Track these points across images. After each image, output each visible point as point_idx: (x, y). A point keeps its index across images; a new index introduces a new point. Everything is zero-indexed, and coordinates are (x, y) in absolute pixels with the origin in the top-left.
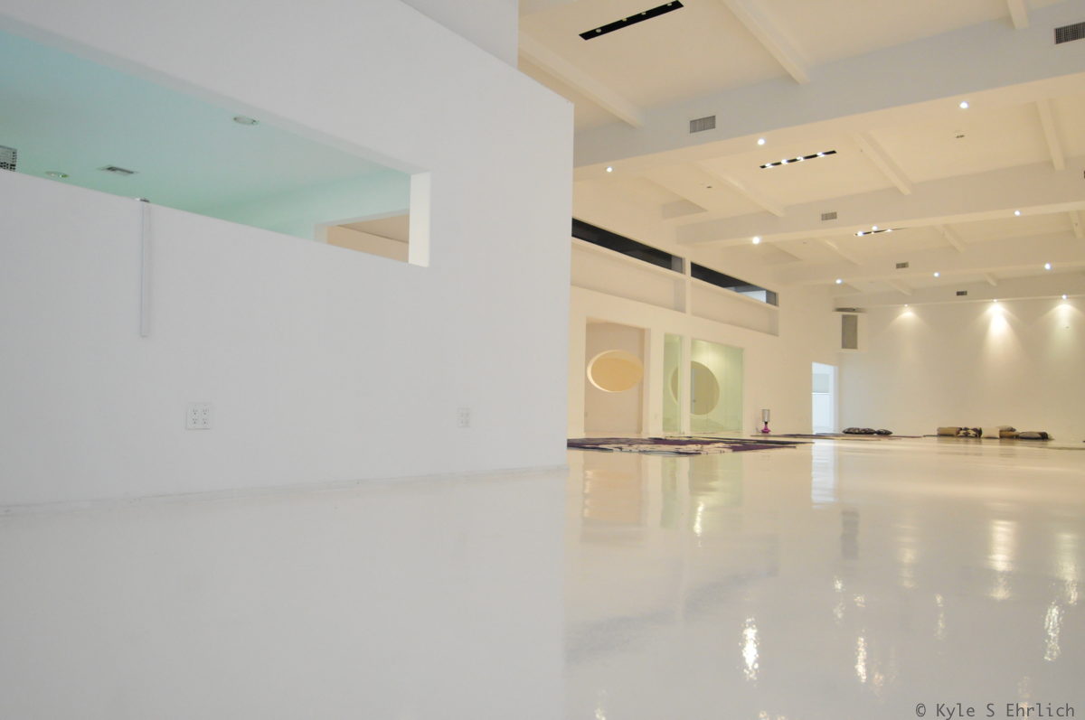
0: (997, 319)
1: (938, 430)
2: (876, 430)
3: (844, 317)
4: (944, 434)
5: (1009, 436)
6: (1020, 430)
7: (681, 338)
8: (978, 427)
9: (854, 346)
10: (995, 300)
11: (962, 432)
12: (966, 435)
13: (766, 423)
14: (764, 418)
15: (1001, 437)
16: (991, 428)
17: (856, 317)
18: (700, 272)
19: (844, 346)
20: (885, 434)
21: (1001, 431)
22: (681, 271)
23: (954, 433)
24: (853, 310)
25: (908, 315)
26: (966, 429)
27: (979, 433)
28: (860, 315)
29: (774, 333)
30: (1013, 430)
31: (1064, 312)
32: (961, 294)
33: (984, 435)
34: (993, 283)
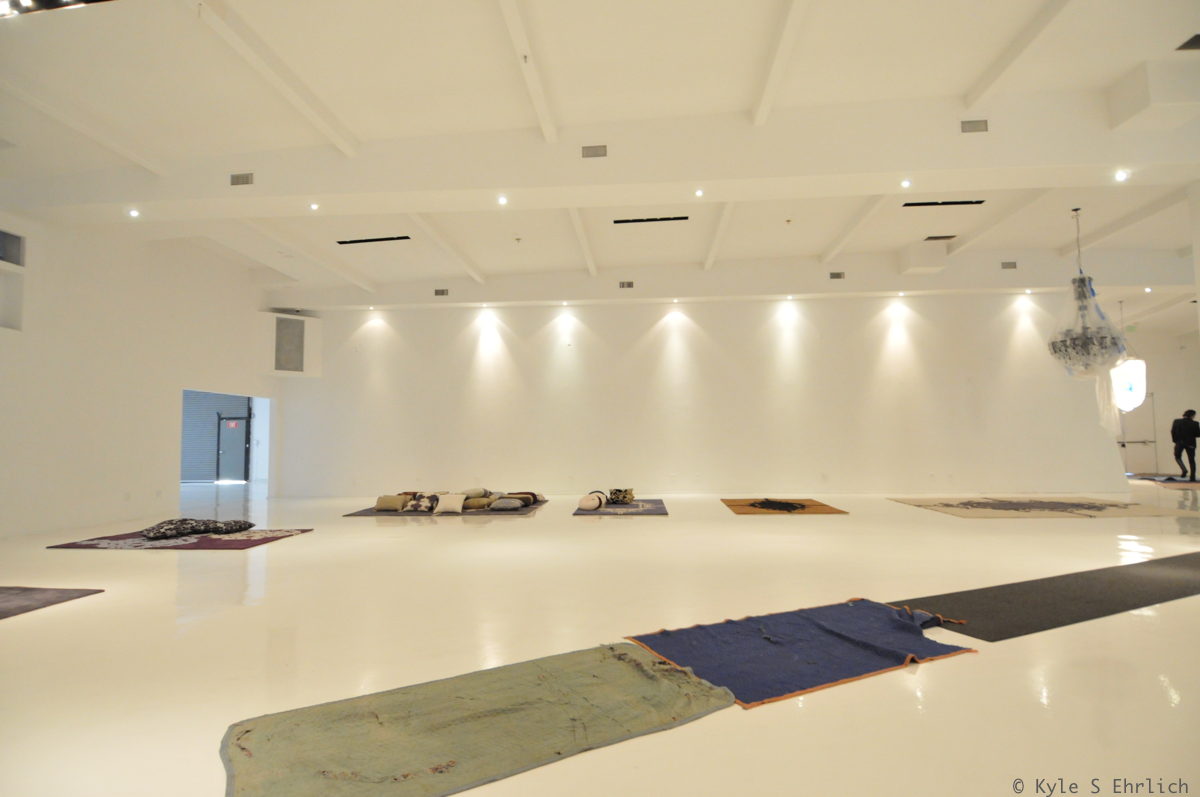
0: (488, 332)
1: (380, 499)
3: (280, 322)
4: (384, 509)
6: (498, 493)
8: (435, 492)
9: (299, 367)
10: (485, 305)
12: (416, 511)
15: (465, 510)
17: (302, 322)
19: (279, 366)
21: (467, 499)
23: (399, 507)
24: (297, 312)
25: (376, 323)
26: (422, 497)
27: (434, 499)
28: (308, 322)
30: (486, 494)
31: (566, 325)
32: (440, 293)
33: (439, 508)
34: (477, 278)
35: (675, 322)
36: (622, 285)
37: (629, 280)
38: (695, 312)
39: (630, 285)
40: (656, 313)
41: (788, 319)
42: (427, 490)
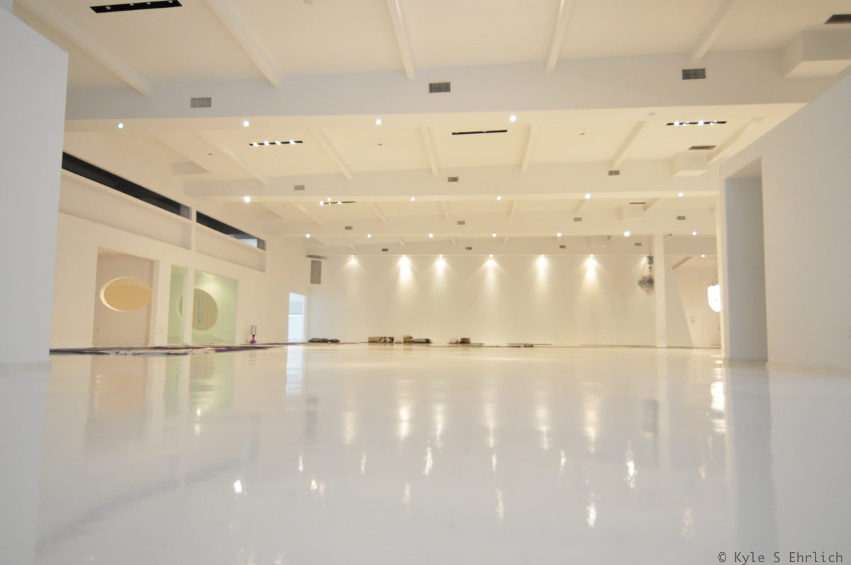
0: (405, 267)
1: (369, 338)
2: (330, 338)
3: (313, 262)
4: (372, 341)
5: (409, 341)
6: (415, 337)
7: (187, 269)
8: (392, 336)
9: (319, 282)
10: (404, 256)
11: (382, 340)
12: (385, 342)
13: (254, 336)
14: (252, 331)
15: (405, 342)
16: (399, 336)
17: (320, 263)
18: (203, 219)
19: (312, 282)
20: (335, 342)
21: (404, 339)
22: (188, 217)
23: (378, 340)
24: (319, 257)
25: (353, 262)
26: (385, 338)
27: (392, 339)
28: (323, 262)
29: (262, 270)
30: (411, 338)
31: (440, 265)
32: (385, 250)
33: (395, 341)
34: (403, 245)
35: (491, 264)
36: (467, 248)
37: (470, 246)
38: (500, 261)
39: (470, 248)
40: (481, 261)
41: (542, 265)
42: (388, 336)
